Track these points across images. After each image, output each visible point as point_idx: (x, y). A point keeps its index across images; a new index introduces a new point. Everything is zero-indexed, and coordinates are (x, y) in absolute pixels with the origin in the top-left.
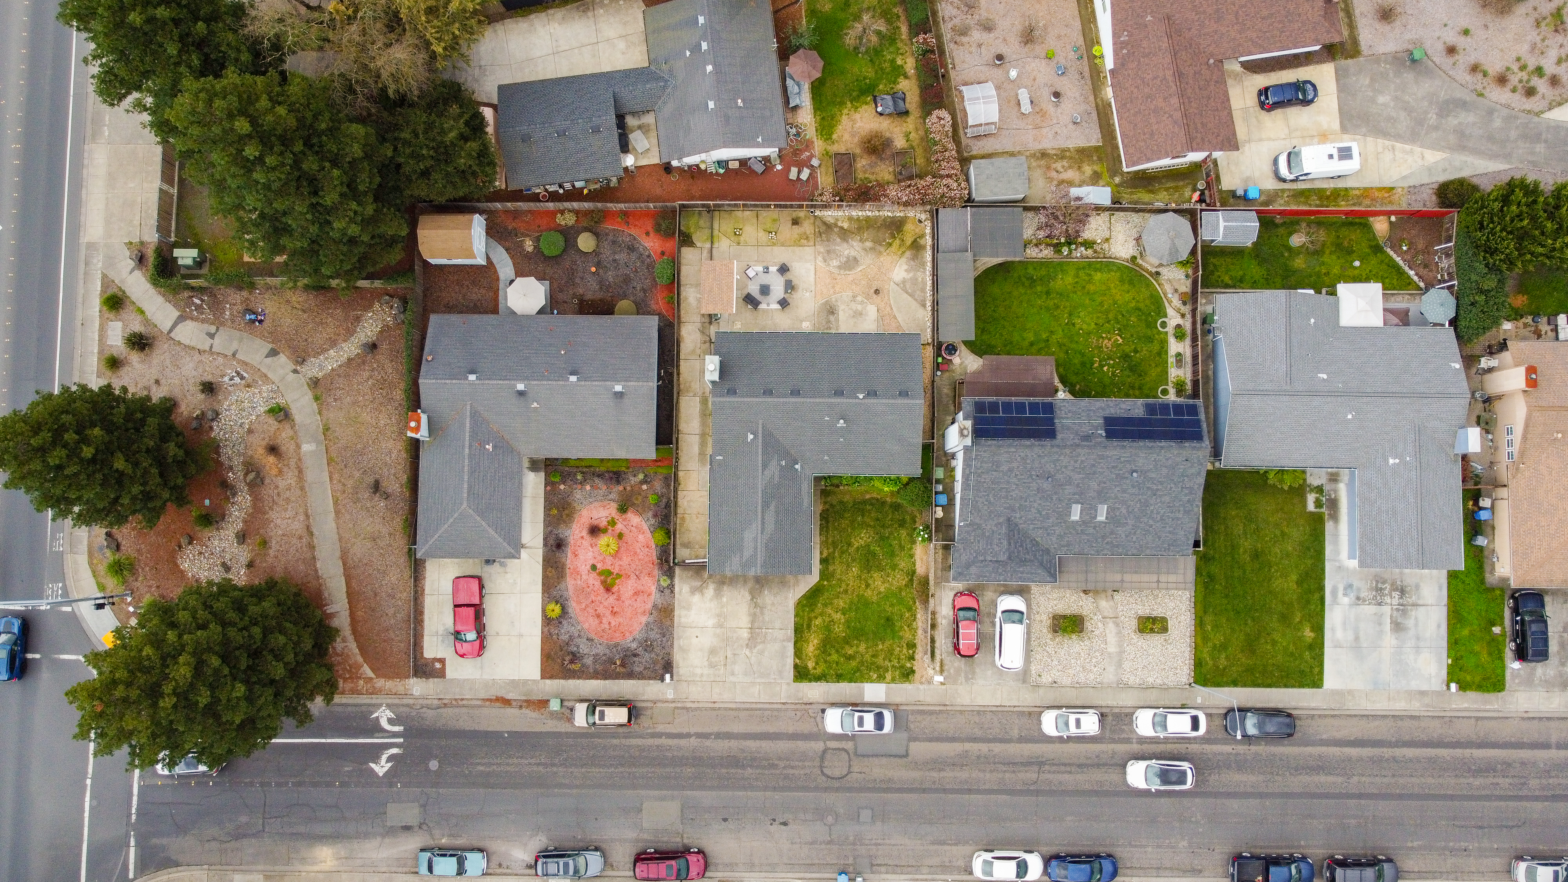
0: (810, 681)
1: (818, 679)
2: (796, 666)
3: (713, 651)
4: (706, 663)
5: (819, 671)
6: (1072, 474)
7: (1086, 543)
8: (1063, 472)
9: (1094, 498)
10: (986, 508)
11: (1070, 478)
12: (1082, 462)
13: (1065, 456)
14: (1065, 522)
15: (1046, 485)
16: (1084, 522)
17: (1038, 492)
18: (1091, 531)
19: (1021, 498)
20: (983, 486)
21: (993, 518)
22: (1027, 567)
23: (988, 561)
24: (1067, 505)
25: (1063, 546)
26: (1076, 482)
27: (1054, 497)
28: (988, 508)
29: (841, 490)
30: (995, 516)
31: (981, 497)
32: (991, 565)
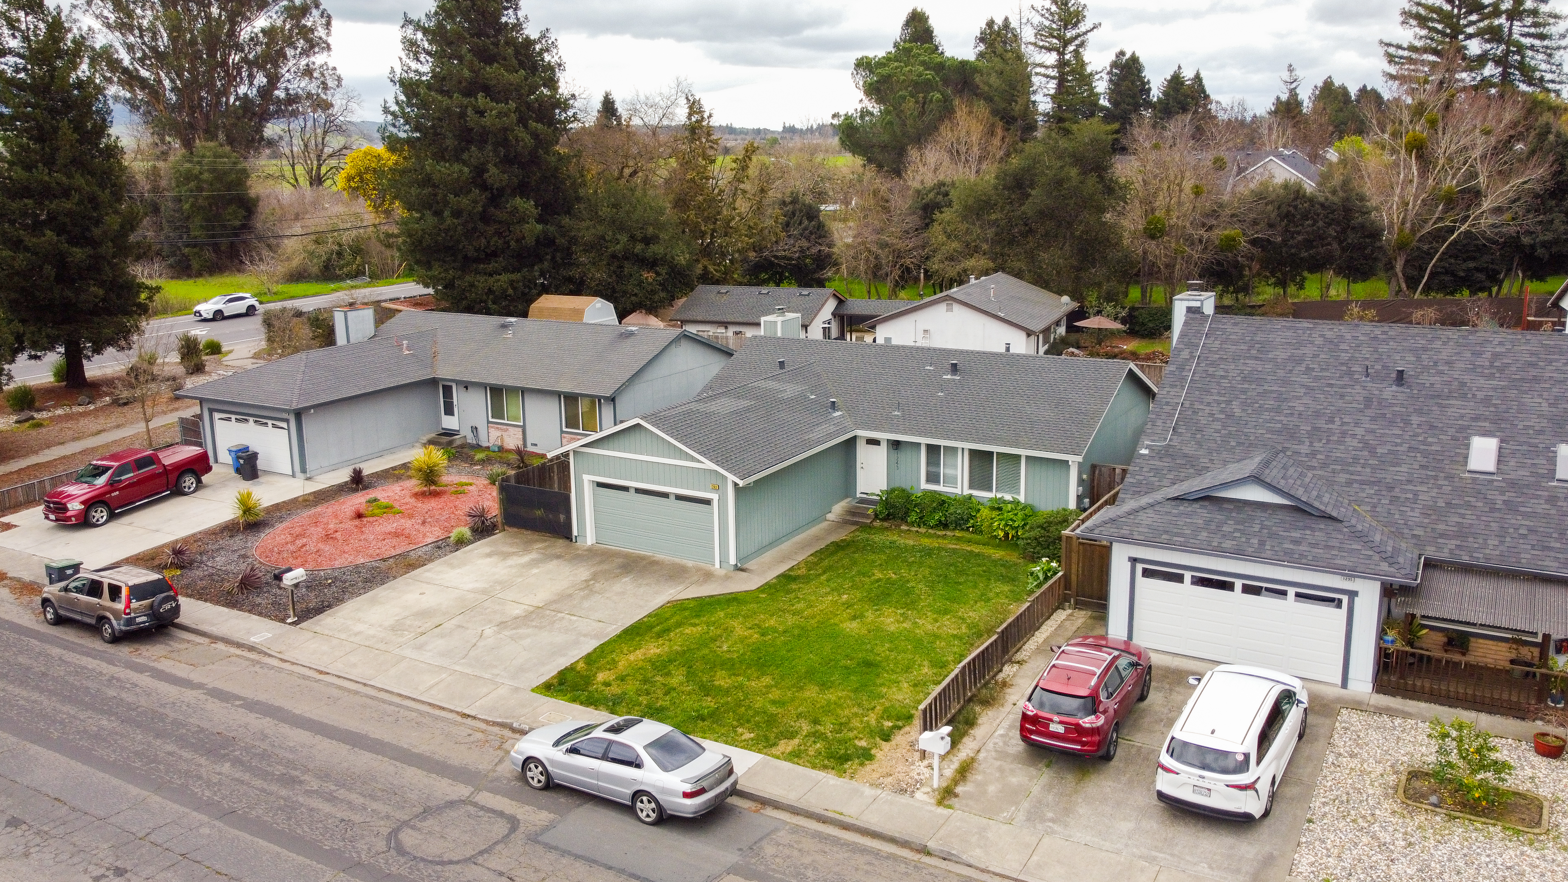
0: (573, 699)
1: (592, 701)
2: (565, 671)
3: (424, 613)
4: (389, 623)
5: (613, 689)
6: (1466, 378)
7: (1524, 536)
8: (1441, 373)
9: (1541, 432)
10: (1217, 426)
11: (1463, 384)
12: (1496, 356)
13: (1444, 344)
14: (1450, 477)
15: (1390, 391)
16: (1513, 484)
17: (1367, 407)
18: (1542, 507)
19: (1317, 414)
20: (1218, 383)
21: (1233, 448)
22: (1319, 532)
23: (1196, 506)
24: (1454, 439)
25: (1442, 535)
26: (1480, 395)
27: (1415, 419)
28: (1224, 427)
29: (902, 531)
30: (1239, 444)
31: (1209, 404)
32: (1201, 514)
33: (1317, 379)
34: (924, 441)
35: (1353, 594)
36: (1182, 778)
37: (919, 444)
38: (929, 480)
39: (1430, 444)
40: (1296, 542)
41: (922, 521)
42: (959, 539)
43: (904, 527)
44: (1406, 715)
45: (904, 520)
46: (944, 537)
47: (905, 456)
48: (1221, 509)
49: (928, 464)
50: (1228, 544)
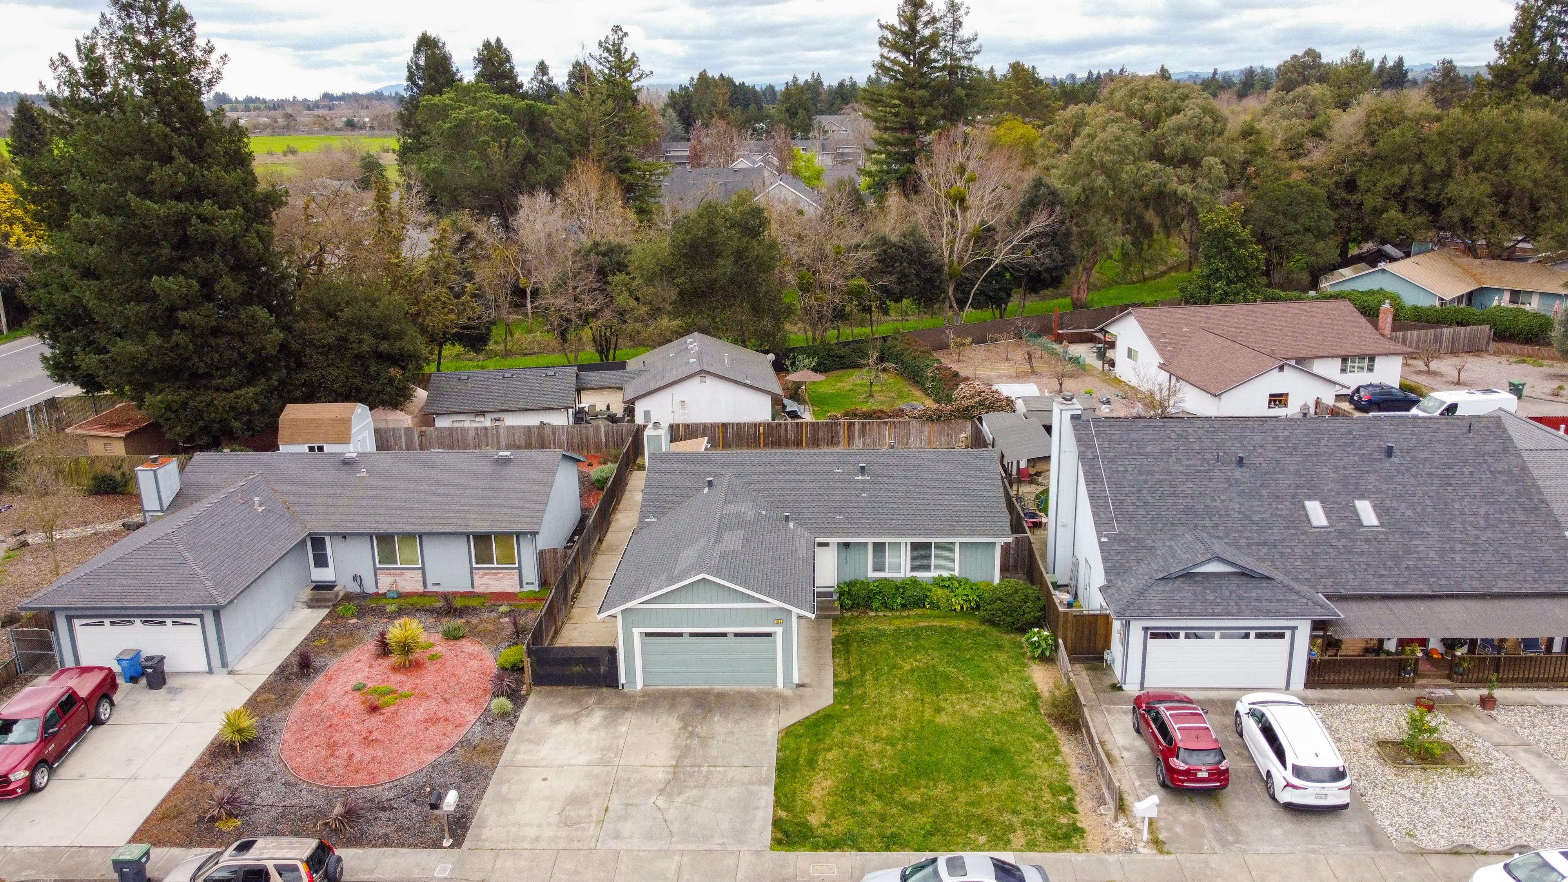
0: (815, 847)
1: (833, 845)
2: (777, 823)
3: (576, 800)
4: (554, 819)
5: (837, 829)
6: (1278, 457)
7: (1365, 570)
8: (1261, 454)
9: (1338, 493)
10: (1142, 512)
11: (1278, 462)
12: (1286, 438)
13: (1252, 431)
14: (1304, 533)
15: (1238, 473)
16: (1341, 532)
17: (1231, 485)
18: (1365, 547)
19: (1202, 495)
20: (1124, 477)
21: (1162, 528)
22: (1264, 590)
23: (1178, 582)
24: (1293, 504)
25: (1322, 577)
26: (1292, 468)
27: (1264, 492)
28: (1147, 513)
29: (871, 617)
30: (1165, 525)
31: (1127, 495)
32: (1187, 589)
33: (1188, 467)
34: (870, 540)
35: (1294, 629)
36: (1310, 790)
37: (866, 544)
38: (875, 569)
39: (1282, 510)
40: (1258, 600)
41: (885, 606)
42: (920, 616)
43: (871, 614)
44: (1337, 702)
45: (868, 607)
46: (908, 616)
47: (851, 553)
48: (1196, 582)
49: (874, 556)
50: (1218, 609)
